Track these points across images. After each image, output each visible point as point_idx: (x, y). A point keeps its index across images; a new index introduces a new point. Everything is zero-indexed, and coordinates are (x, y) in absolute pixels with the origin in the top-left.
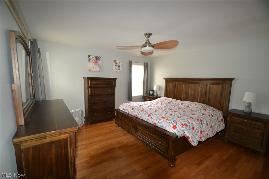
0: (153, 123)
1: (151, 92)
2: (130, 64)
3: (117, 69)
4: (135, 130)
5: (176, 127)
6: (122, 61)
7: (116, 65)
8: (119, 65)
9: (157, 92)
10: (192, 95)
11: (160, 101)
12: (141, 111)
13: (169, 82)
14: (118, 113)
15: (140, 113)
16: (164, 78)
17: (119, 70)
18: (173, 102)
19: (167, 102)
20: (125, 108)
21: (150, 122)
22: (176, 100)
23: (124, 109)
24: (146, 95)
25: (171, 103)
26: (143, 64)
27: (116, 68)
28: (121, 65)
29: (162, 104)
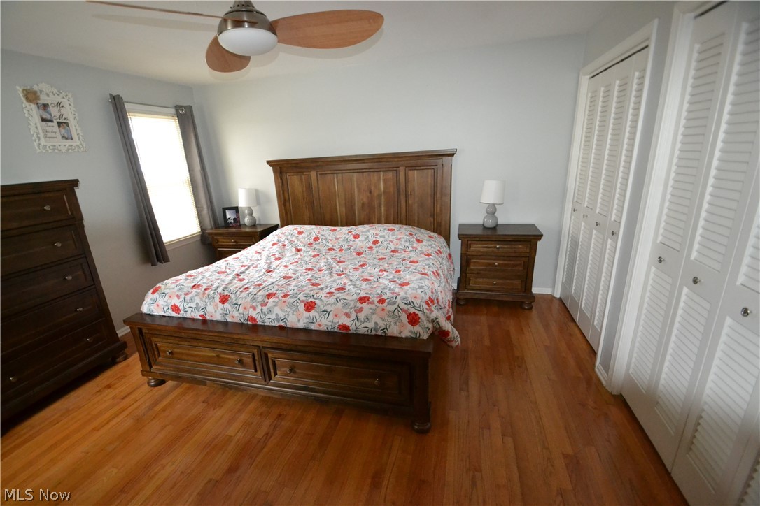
0: (337, 326)
1: (230, 215)
2: (118, 110)
3: (53, 135)
4: (259, 373)
5: (419, 318)
6: (70, 95)
7: (46, 116)
8: (61, 116)
9: (251, 214)
10: (363, 204)
11: (286, 242)
12: (267, 300)
13: (286, 173)
14: (144, 331)
15: (265, 309)
16: (269, 162)
17: (68, 142)
18: (327, 236)
19: (312, 241)
20: (178, 304)
21: (323, 328)
22: (333, 228)
23: (176, 308)
24: (212, 229)
25: (324, 242)
26: (173, 111)
27: (49, 129)
28: (69, 113)
29: (298, 250)
